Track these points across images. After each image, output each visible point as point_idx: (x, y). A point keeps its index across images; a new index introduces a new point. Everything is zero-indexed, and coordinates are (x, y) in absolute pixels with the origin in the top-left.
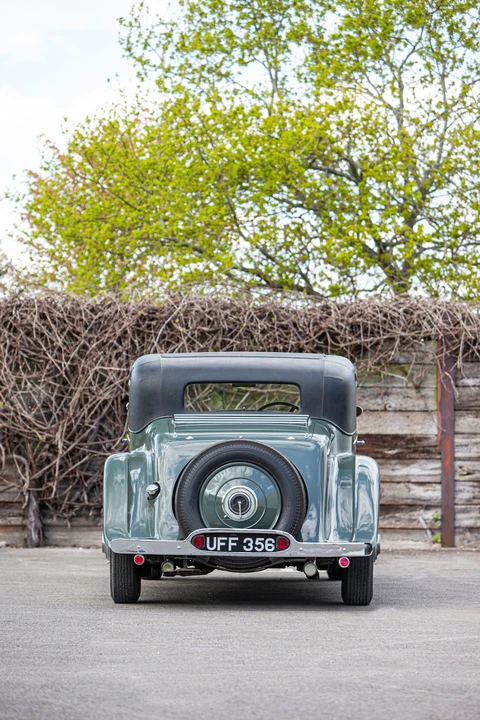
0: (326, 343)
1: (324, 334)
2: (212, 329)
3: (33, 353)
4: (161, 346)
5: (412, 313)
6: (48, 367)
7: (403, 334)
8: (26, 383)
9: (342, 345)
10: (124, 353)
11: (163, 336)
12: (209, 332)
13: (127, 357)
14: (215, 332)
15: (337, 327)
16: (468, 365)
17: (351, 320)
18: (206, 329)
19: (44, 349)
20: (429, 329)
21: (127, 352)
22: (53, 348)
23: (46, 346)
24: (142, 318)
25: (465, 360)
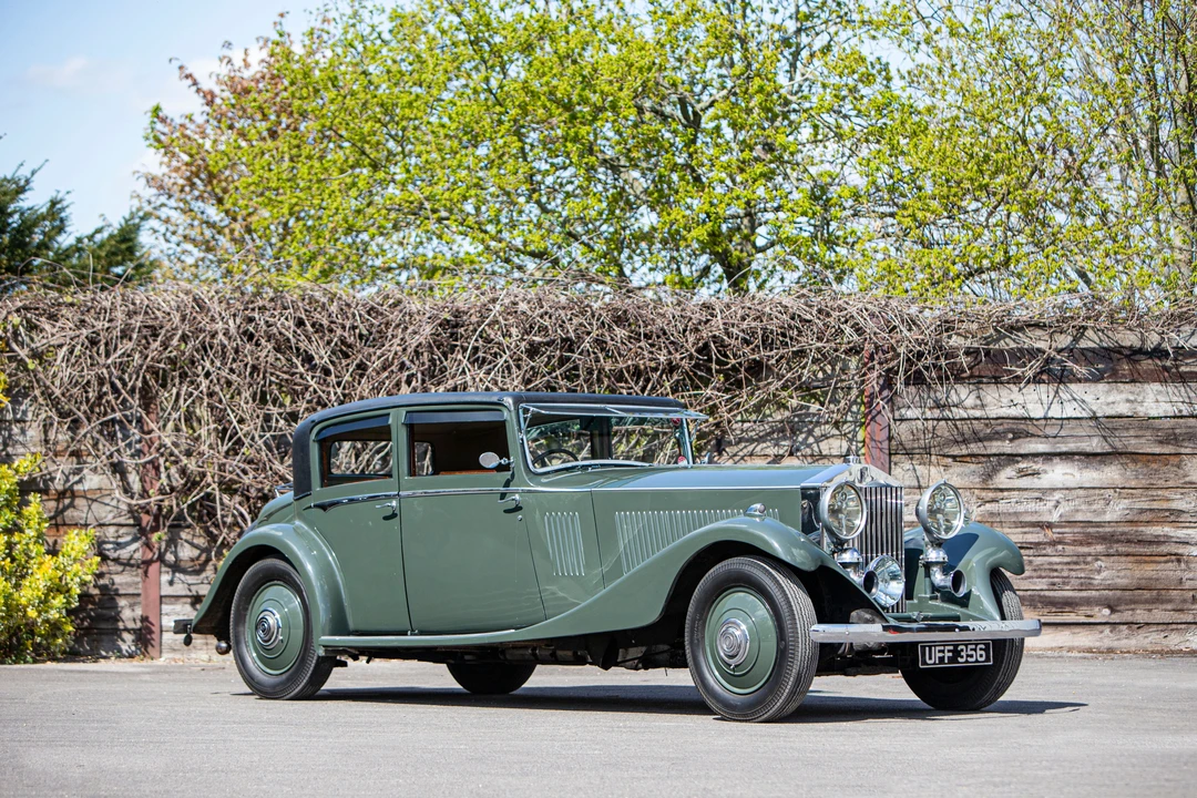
0: (710, 360)
1: (706, 345)
2: (548, 339)
3: (286, 376)
4: (473, 363)
5: (828, 315)
6: (307, 396)
7: (820, 344)
8: (277, 421)
9: (733, 362)
10: (419, 375)
11: (476, 349)
12: (540, 343)
13: (423, 381)
14: (548, 344)
15: (727, 334)
16: (912, 389)
17: (744, 325)
18: (537, 339)
19: (301, 369)
20: (856, 337)
21: (423, 374)
22: (313, 368)
23: (303, 366)
24: (445, 324)
25: (907, 384)
